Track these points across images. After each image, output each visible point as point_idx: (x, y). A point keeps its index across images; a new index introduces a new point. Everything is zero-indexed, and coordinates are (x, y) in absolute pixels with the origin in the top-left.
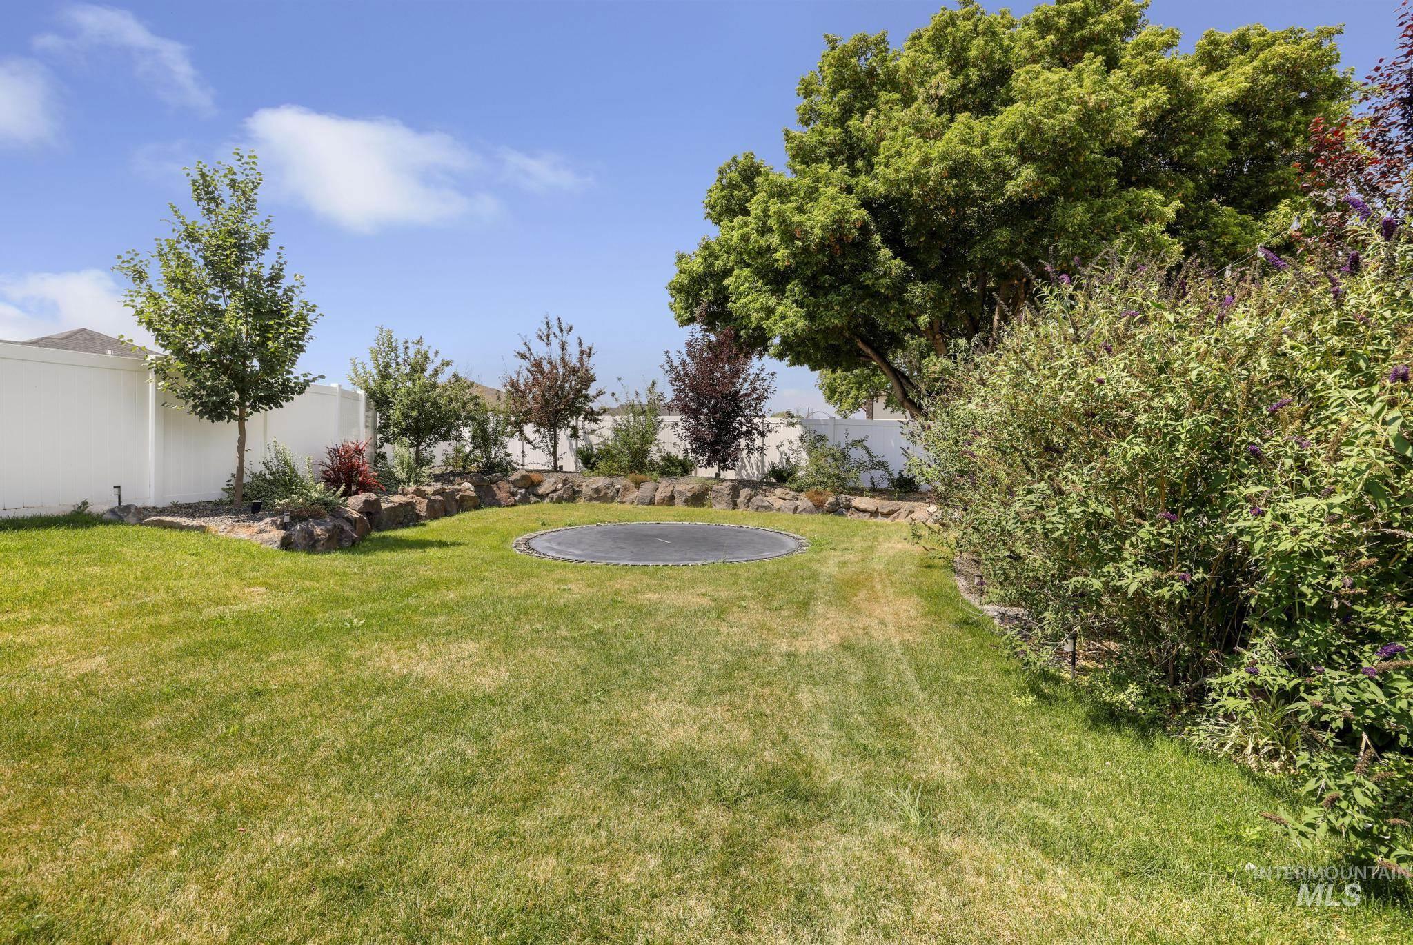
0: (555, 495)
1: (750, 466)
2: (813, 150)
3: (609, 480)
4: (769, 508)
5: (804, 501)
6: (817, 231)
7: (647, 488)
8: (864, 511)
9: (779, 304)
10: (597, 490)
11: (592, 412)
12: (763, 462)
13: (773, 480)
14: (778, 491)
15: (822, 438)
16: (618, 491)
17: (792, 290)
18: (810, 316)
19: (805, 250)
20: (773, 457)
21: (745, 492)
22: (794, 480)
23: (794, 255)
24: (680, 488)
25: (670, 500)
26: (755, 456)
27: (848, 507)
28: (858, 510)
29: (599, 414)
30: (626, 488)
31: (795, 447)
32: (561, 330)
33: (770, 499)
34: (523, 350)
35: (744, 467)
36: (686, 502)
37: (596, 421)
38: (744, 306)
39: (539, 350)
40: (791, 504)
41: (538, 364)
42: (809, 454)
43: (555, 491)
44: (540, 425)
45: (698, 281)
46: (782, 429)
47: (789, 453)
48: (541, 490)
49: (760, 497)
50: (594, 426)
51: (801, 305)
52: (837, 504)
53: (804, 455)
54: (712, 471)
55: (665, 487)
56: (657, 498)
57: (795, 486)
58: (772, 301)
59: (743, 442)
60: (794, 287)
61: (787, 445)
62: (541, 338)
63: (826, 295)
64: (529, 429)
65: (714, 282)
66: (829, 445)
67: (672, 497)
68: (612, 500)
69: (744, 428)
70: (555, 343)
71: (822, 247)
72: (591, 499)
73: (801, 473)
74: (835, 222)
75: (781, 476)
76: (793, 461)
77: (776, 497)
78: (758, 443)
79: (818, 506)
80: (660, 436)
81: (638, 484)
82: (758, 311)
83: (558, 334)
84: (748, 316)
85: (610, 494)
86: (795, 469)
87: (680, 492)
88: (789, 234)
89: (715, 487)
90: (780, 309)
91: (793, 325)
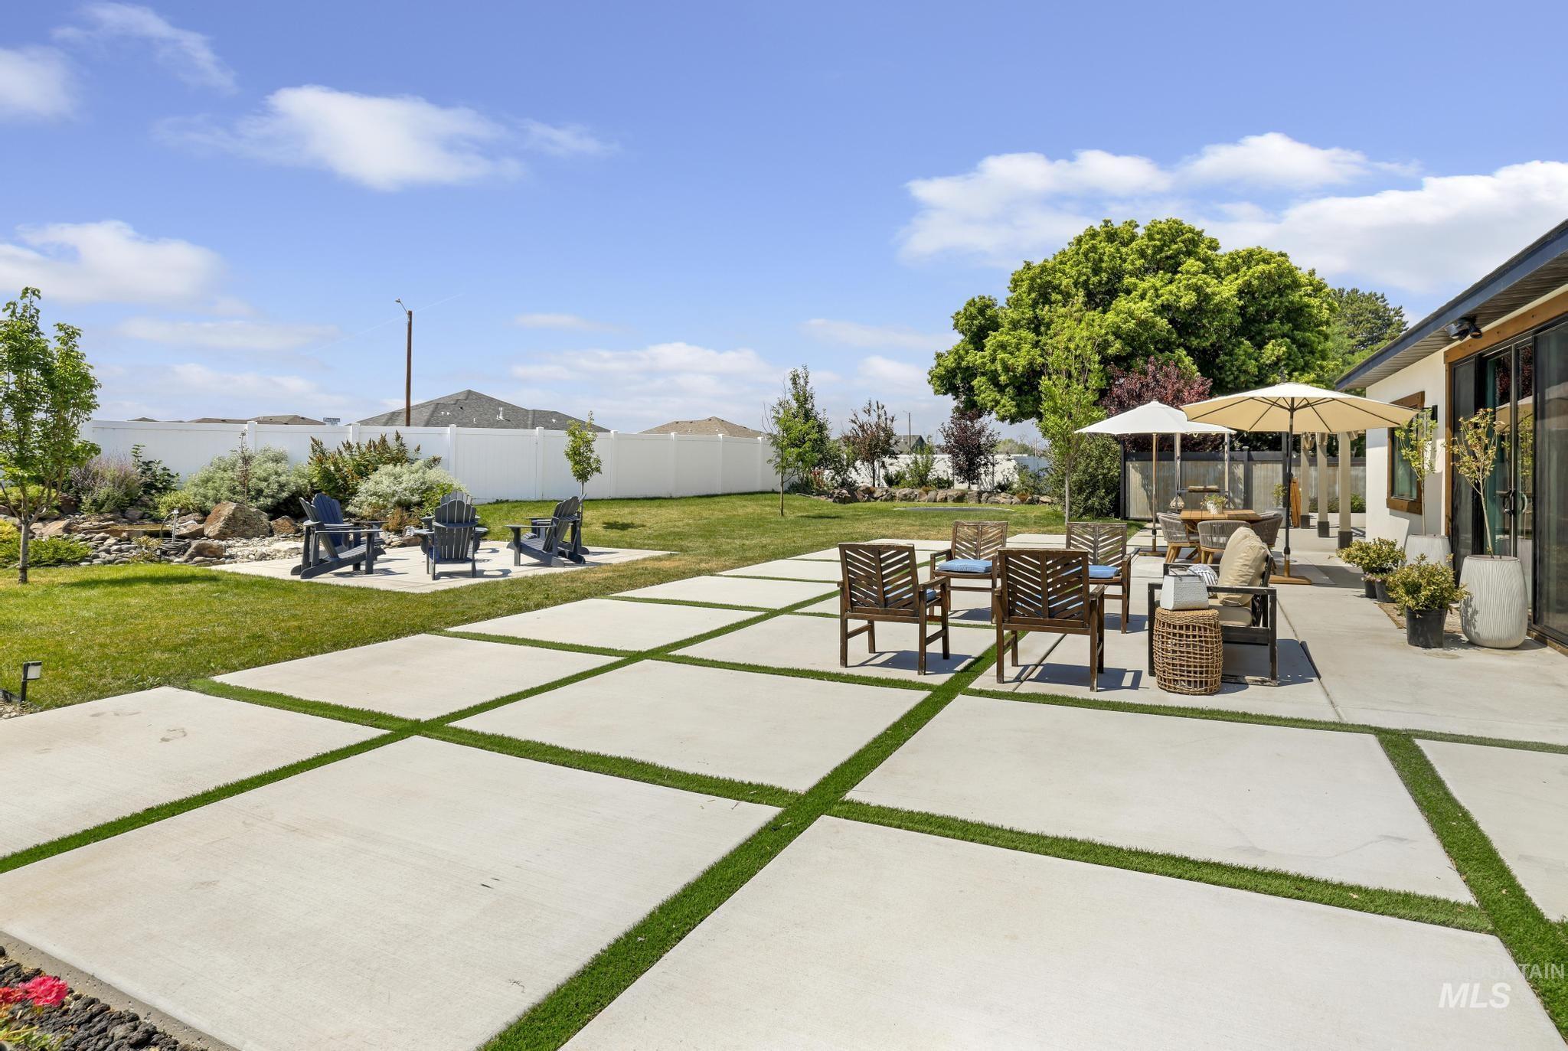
0: (883, 498)
1: (986, 482)
2: (1019, 321)
3: (911, 490)
4: (998, 503)
5: (1016, 499)
6: (1020, 368)
7: (932, 494)
8: (1046, 503)
9: (1002, 398)
10: (905, 495)
11: (894, 453)
12: (993, 481)
13: (999, 491)
14: (1002, 494)
15: (1026, 467)
16: (916, 495)
17: (1009, 392)
18: (1018, 406)
19: (1015, 376)
20: (999, 478)
21: (984, 496)
22: (1010, 489)
23: (1009, 379)
24: (950, 493)
25: (945, 500)
26: (990, 477)
27: (1038, 501)
28: (1043, 502)
29: (897, 454)
30: (921, 494)
31: (1011, 472)
32: (878, 408)
33: (998, 498)
34: (854, 418)
35: (982, 484)
36: (954, 501)
37: (896, 458)
38: (983, 399)
39: (863, 418)
40: (1009, 500)
41: (861, 426)
42: (1019, 475)
43: (882, 496)
44: (863, 460)
45: (951, 373)
46: (1004, 462)
47: (1008, 475)
48: (875, 496)
49: (993, 497)
50: (895, 461)
51: (1012, 399)
52: (1032, 499)
53: (1016, 476)
54: (965, 486)
55: (941, 494)
56: (938, 499)
57: (1011, 492)
58: (998, 397)
59: (982, 470)
60: (1010, 390)
61: (1007, 471)
62: (865, 412)
63: (1025, 395)
64: (858, 463)
65: (961, 373)
66: (1030, 471)
67: (946, 498)
68: (913, 500)
69: (983, 462)
70: (874, 415)
71: (1022, 375)
72: (902, 500)
73: (1015, 486)
74: (1028, 364)
75: (1003, 488)
76: (1010, 479)
77: (1002, 497)
78: (991, 470)
79: (1023, 501)
80: (936, 466)
81: (927, 492)
82: (991, 402)
83: (876, 410)
84: (986, 404)
85: (912, 497)
86: (1011, 484)
87: (950, 496)
88: (1007, 369)
89: (969, 493)
90: (1003, 401)
91: (1009, 411)
